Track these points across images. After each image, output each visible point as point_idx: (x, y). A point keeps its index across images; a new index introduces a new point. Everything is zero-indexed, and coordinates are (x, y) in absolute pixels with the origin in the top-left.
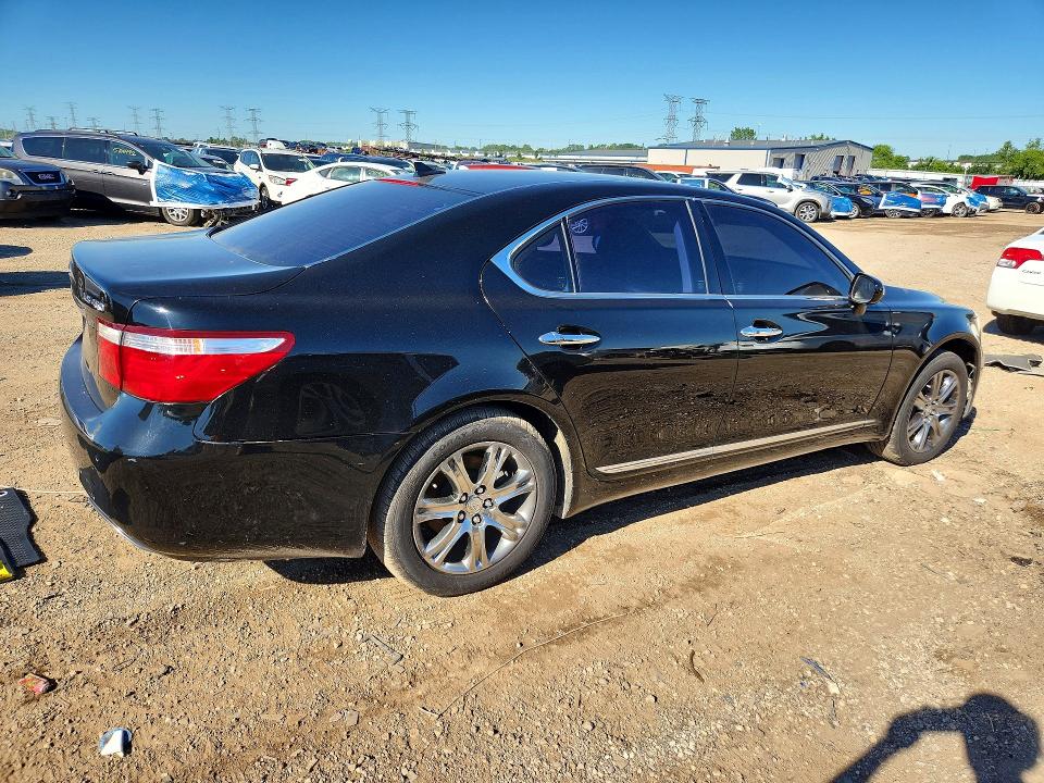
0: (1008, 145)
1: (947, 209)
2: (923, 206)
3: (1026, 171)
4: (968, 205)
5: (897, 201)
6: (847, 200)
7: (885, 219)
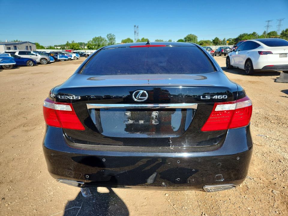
0: (68, 42)
1: (72, 58)
2: (68, 58)
3: (74, 48)
4: (76, 57)
5: (62, 57)
6: (52, 57)
7: (60, 62)
